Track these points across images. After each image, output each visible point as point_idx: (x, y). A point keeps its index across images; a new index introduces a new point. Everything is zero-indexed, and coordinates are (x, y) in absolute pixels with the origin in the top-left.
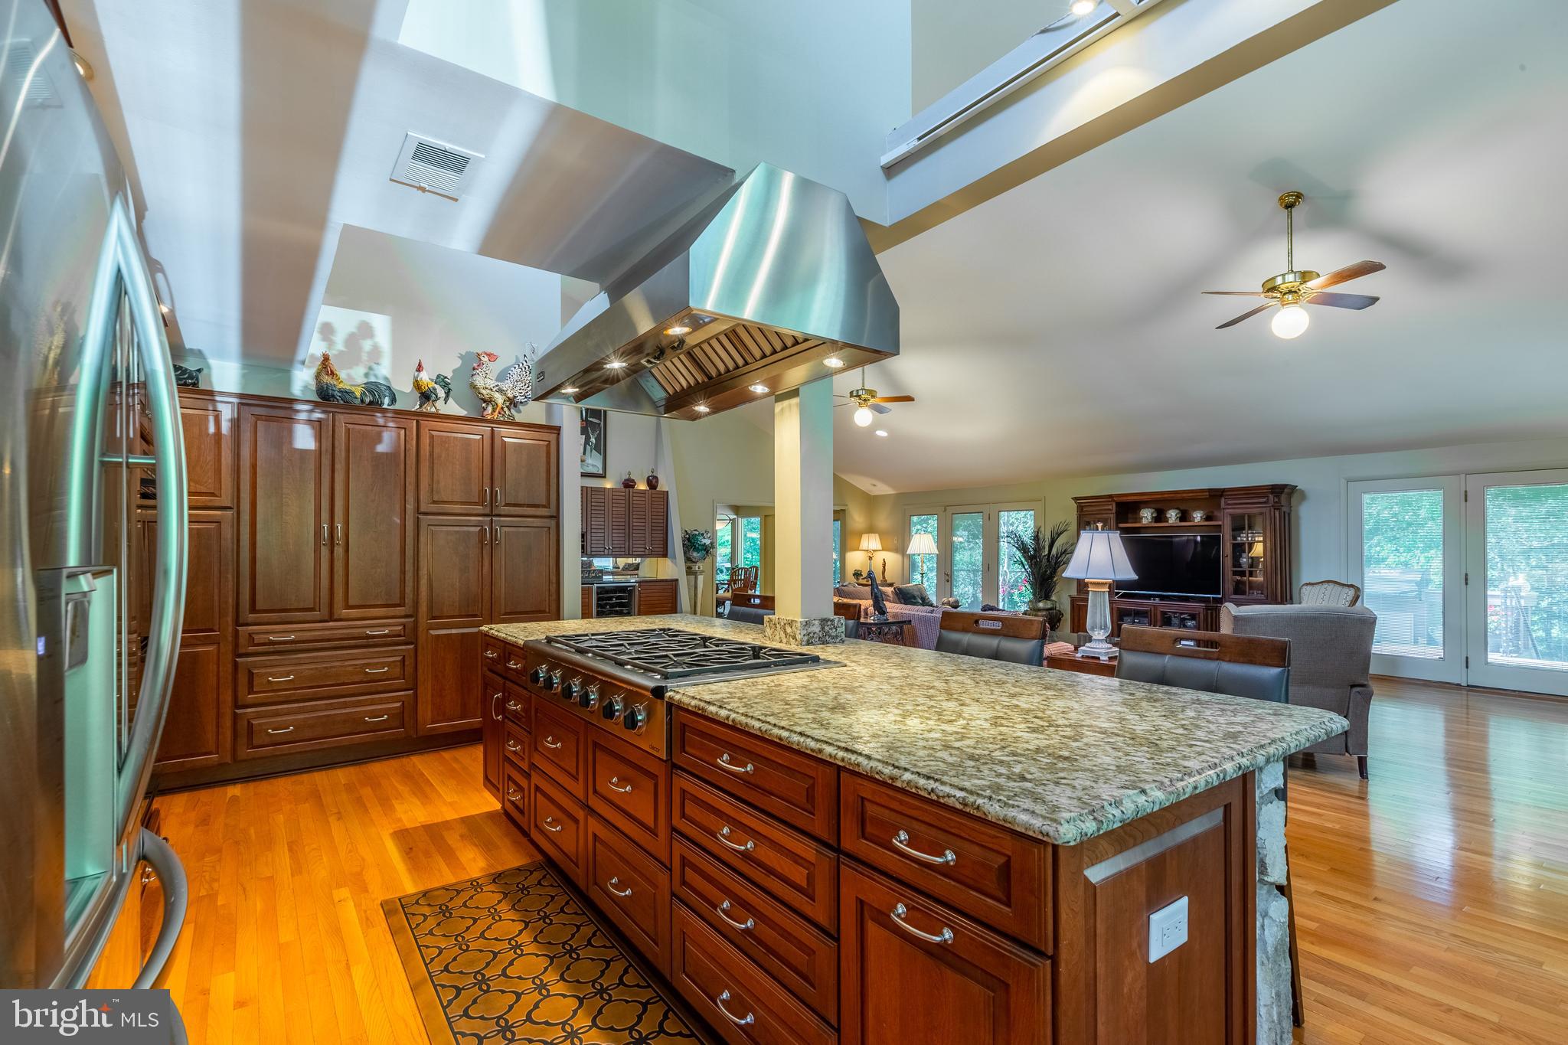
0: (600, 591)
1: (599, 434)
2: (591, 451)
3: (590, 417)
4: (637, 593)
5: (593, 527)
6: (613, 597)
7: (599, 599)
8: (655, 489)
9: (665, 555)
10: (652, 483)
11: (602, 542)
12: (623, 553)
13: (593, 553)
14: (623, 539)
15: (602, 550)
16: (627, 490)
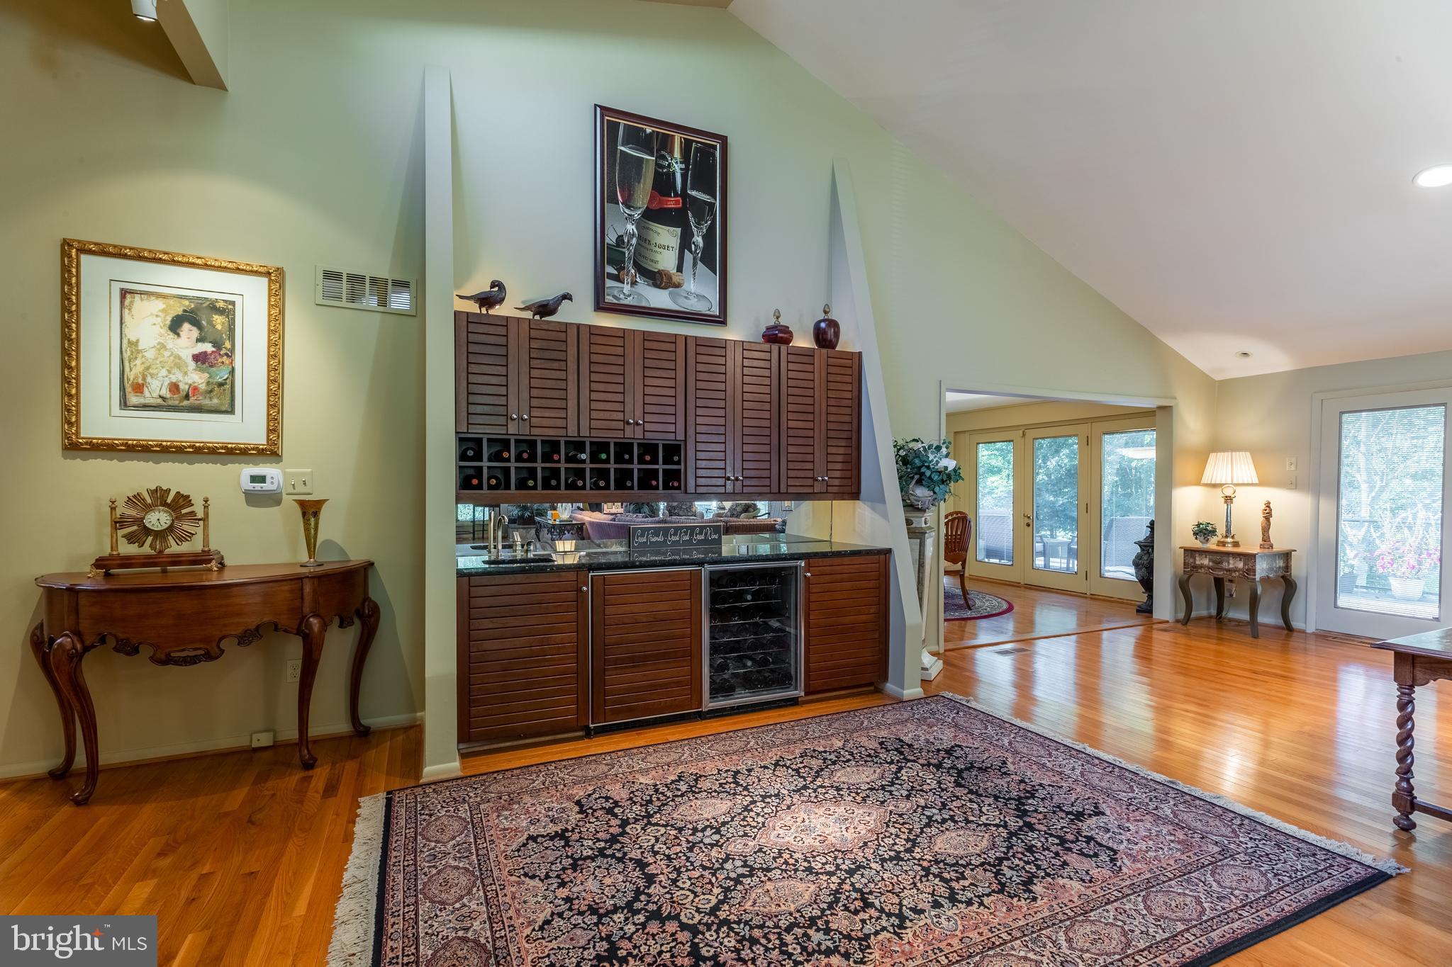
0: (715, 580)
1: (712, 229)
2: (695, 265)
3: (692, 189)
4: (801, 585)
5: (700, 429)
6: (747, 592)
7: (714, 598)
8: (834, 347)
9: (855, 495)
10: (826, 335)
11: (721, 464)
12: (766, 490)
13: (700, 490)
14: (767, 457)
15: (721, 482)
16: (775, 347)
